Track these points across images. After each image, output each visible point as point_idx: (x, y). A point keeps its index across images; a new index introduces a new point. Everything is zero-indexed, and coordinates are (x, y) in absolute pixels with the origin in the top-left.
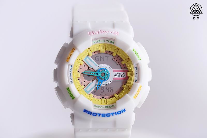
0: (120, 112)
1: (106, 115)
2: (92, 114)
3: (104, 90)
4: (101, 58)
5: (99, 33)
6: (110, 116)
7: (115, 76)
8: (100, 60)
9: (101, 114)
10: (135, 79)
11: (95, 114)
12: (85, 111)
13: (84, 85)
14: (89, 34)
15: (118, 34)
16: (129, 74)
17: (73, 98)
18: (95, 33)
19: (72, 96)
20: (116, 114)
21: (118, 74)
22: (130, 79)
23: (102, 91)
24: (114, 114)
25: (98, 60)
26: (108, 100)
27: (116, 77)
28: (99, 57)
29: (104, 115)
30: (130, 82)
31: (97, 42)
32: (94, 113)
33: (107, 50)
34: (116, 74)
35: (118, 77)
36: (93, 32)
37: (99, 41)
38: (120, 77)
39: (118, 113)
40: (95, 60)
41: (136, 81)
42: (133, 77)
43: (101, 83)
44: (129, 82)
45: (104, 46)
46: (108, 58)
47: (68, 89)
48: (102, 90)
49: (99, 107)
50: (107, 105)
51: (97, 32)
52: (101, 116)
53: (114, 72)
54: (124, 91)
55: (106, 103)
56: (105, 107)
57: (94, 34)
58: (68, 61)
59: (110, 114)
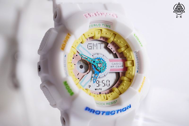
0: (125, 109)
1: (110, 113)
2: (95, 112)
3: (100, 83)
4: (94, 46)
5: (96, 15)
6: (114, 114)
7: (111, 67)
8: (92, 48)
9: (105, 112)
10: (137, 70)
11: (98, 113)
12: (87, 109)
13: (79, 78)
14: (85, 16)
15: (117, 17)
16: (129, 64)
17: (72, 93)
18: (92, 15)
19: (70, 91)
20: (121, 112)
21: (115, 64)
22: (130, 69)
23: (98, 85)
24: (119, 112)
25: (90, 48)
26: (108, 95)
27: (113, 68)
28: (92, 45)
29: (108, 113)
30: (131, 73)
31: (92, 26)
32: (97, 111)
33: (102, 35)
34: (113, 64)
35: (115, 68)
36: (89, 14)
37: (95, 25)
38: (118, 68)
39: (124, 110)
40: (88, 48)
41: (138, 71)
42: (133, 67)
43: (97, 76)
44: (129, 73)
45: (99, 31)
46: (101, 45)
47: (66, 83)
48: (97, 83)
49: (100, 104)
50: (108, 101)
51: (94, 14)
52: (104, 114)
53: (110, 61)
54: (125, 85)
55: (106, 99)
56: (105, 104)
57: (90, 16)
58: (63, 49)
59: (115, 111)
